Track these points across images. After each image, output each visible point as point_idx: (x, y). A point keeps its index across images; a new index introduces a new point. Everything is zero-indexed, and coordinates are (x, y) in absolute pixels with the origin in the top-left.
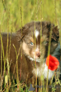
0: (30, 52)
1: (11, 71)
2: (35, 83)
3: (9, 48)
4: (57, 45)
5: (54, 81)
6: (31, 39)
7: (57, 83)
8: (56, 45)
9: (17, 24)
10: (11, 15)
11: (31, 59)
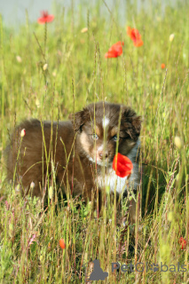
0: (91, 148)
1: (57, 180)
2: (95, 197)
3: (54, 145)
4: (135, 145)
5: (125, 195)
6: (96, 129)
7: (130, 198)
8: (132, 144)
9: (66, 107)
10: (56, 93)
11: (91, 159)
